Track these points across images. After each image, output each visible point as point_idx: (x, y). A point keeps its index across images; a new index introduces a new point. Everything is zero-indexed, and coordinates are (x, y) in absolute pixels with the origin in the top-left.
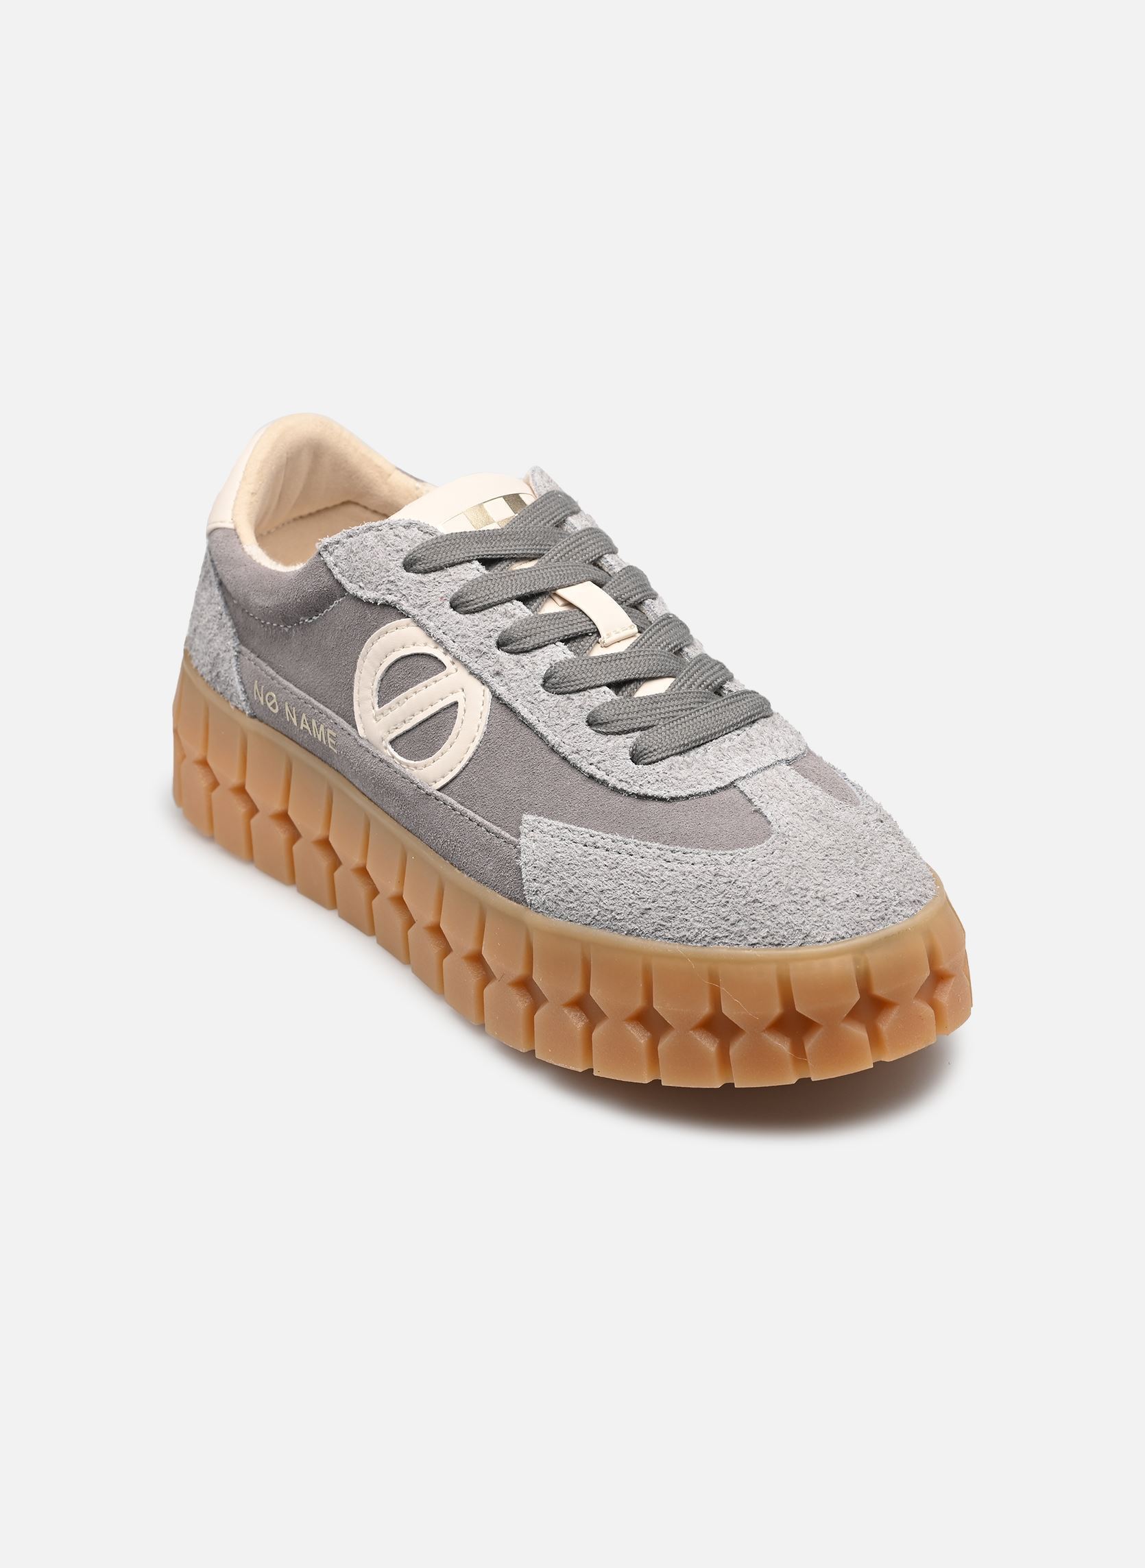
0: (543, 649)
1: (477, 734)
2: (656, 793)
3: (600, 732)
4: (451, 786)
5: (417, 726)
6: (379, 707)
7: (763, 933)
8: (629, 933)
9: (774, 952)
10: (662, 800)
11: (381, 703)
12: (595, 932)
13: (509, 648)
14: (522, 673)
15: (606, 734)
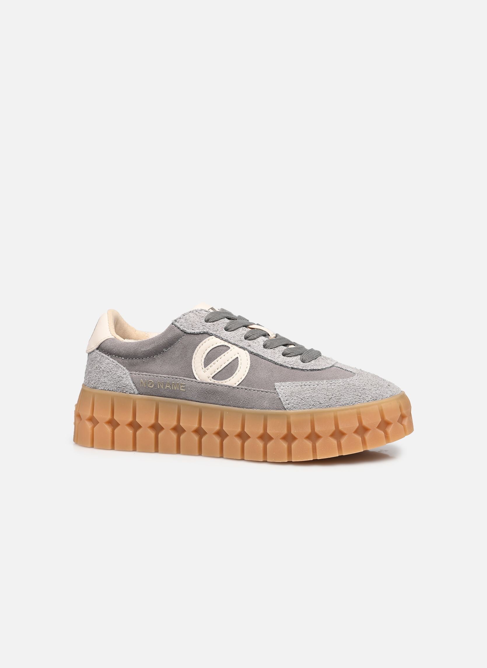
0: (259, 338)
1: (247, 366)
2: (316, 368)
3: (289, 356)
4: (242, 383)
5: (223, 369)
6: (205, 368)
7: (370, 397)
8: (327, 406)
9: (375, 402)
10: (319, 370)
11: (205, 366)
12: (314, 409)
13: (249, 338)
14: (256, 345)
15: (291, 357)
